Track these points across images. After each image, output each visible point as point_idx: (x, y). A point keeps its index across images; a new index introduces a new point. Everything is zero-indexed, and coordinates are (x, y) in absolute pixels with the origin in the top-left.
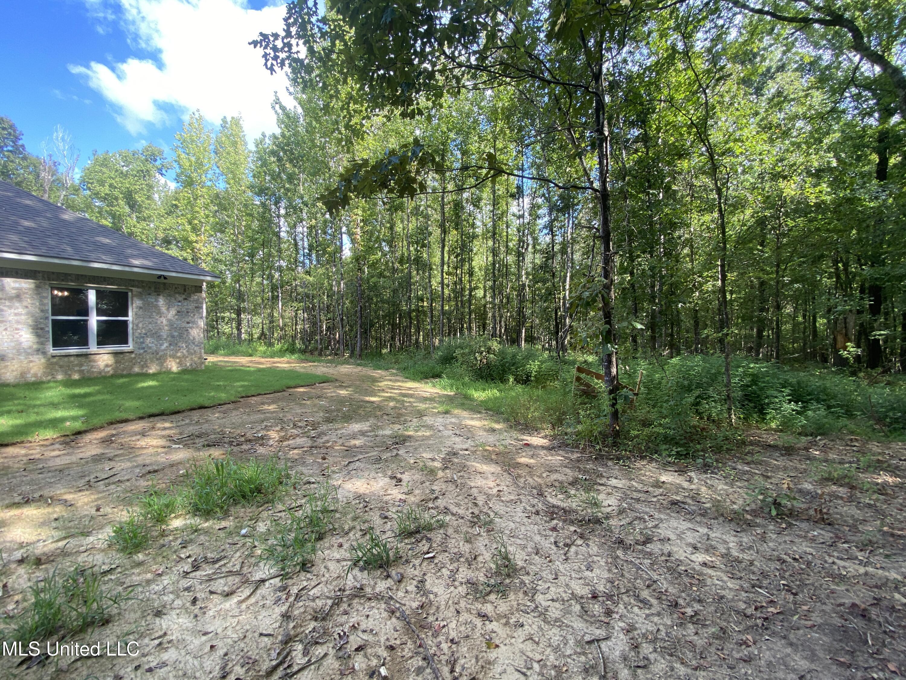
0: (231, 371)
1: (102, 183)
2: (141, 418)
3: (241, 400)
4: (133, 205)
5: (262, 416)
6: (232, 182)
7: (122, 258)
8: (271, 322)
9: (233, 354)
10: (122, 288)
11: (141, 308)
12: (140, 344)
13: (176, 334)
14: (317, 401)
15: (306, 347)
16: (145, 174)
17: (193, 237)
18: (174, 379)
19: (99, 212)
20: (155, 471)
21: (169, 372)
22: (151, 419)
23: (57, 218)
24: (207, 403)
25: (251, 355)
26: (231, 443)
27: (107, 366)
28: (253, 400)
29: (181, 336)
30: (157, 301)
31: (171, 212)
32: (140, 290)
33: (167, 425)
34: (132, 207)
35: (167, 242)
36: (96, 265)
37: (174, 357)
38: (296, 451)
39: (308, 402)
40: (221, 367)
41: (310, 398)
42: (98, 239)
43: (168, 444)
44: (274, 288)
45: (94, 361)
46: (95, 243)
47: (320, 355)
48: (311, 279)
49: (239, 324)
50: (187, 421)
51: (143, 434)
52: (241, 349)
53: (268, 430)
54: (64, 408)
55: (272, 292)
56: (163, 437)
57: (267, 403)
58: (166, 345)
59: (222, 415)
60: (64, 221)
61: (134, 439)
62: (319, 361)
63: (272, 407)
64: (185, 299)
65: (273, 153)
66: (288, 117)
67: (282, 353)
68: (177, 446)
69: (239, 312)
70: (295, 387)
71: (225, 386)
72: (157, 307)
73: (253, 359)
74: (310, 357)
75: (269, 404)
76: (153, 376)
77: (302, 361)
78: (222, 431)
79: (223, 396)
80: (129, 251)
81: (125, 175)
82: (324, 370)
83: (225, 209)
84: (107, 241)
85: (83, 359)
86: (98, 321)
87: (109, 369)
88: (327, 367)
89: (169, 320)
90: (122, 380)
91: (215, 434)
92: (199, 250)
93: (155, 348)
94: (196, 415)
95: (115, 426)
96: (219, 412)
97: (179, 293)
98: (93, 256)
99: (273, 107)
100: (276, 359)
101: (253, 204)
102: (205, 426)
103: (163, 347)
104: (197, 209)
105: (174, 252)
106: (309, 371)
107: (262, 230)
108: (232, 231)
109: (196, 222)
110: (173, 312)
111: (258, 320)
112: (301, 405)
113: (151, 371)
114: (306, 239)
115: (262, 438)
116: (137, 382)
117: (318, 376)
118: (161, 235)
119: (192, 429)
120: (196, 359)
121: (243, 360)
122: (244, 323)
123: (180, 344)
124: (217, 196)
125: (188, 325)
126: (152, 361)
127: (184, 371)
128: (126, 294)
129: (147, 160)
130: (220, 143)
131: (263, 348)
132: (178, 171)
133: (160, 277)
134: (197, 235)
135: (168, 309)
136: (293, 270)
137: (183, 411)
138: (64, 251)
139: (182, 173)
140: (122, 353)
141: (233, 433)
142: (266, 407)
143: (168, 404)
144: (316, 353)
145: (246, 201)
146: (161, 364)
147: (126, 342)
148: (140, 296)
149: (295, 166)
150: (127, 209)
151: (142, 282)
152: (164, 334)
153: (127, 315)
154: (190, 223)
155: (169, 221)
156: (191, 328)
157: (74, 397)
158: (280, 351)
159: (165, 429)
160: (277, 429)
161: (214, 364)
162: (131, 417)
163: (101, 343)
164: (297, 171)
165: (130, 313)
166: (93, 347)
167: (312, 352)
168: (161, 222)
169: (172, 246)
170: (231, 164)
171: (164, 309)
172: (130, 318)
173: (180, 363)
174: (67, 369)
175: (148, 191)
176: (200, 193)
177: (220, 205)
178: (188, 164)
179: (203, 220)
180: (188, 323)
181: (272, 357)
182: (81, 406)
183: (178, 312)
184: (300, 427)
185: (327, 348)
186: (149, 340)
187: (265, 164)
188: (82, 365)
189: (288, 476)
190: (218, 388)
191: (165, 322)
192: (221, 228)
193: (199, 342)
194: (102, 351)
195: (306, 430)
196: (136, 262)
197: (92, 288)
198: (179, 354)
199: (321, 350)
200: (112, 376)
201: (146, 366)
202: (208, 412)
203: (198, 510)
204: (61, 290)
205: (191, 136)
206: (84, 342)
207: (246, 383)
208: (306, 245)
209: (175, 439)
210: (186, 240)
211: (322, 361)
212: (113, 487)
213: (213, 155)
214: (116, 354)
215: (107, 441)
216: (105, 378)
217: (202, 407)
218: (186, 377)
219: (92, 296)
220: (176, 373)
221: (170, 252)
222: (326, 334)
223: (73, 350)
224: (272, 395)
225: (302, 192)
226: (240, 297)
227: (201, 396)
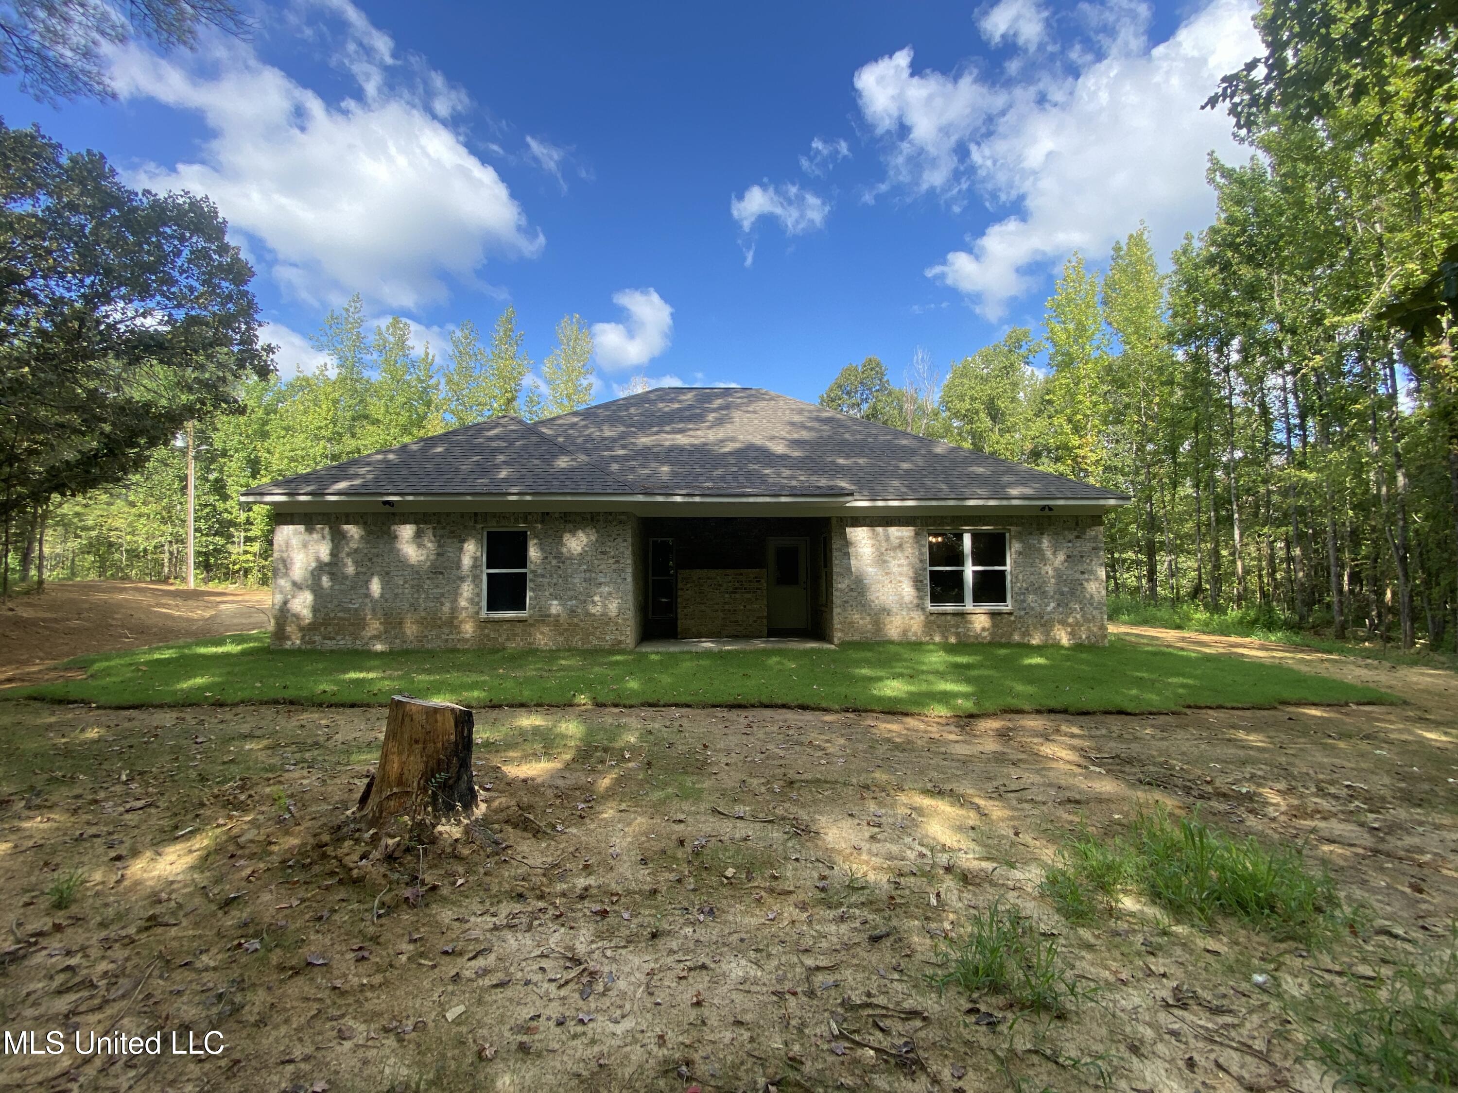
0: (1155, 654)
1: (961, 398)
2: (1039, 712)
3: (1189, 711)
4: (995, 415)
5: (1241, 753)
6: (1133, 338)
7: (997, 489)
8: (1217, 567)
9: (1145, 622)
10: (999, 529)
11: (1020, 553)
12: (1020, 602)
13: (1066, 589)
14: (1364, 746)
15: (1302, 618)
16: (1008, 369)
17: (1075, 441)
18: (1068, 658)
19: (960, 434)
20: (1078, 802)
21: (1057, 646)
22: (1052, 716)
23: (930, 453)
24: (1130, 707)
25: (1179, 627)
26: (1188, 790)
27: (983, 629)
28: (1212, 716)
29: (1072, 592)
30: (1040, 543)
31: (1040, 411)
32: (1019, 529)
33: (1075, 730)
34: (994, 418)
35: (1036, 455)
36: (971, 503)
37: (1063, 623)
38: (1338, 850)
39: (1342, 745)
40: (1134, 647)
41: (1342, 736)
42: (971, 469)
43: (1082, 761)
44: (1220, 502)
45: (970, 622)
46: (968, 475)
47: (1341, 635)
48: (1312, 477)
49: (1152, 572)
50: (1104, 732)
51: (1046, 737)
52: (1159, 614)
53: (1259, 785)
54: (953, 681)
55: (1215, 511)
56: (1073, 748)
57: (1244, 728)
58: (1052, 605)
59: (1159, 734)
60: (936, 455)
61: (1036, 740)
62: (1341, 651)
63: (1255, 739)
64: (1077, 537)
65: (1211, 261)
66: (1242, 183)
67: (1246, 627)
68: (1098, 769)
69: (1151, 550)
70: (1298, 704)
71: (1153, 682)
72: (1040, 550)
73: (1186, 634)
74: (1315, 641)
75: (1248, 730)
76: (1038, 650)
77: (1297, 647)
78: (1166, 762)
79: (1153, 698)
80: (1005, 479)
81: (984, 380)
82: (1365, 674)
83: (1123, 386)
84: (980, 470)
85: (958, 619)
86: (974, 572)
87: (985, 634)
88: (1367, 666)
89: (1056, 570)
90: (1003, 652)
91: (1154, 764)
92: (1084, 457)
93: (1038, 609)
94: (1116, 724)
95: (1010, 716)
96: (1152, 726)
97: (1069, 529)
98: (967, 491)
99: (1212, 181)
100: (1233, 639)
101: (1173, 363)
102: (1136, 748)
103: (1049, 609)
104: (1080, 397)
105: (1046, 466)
106: (1323, 671)
107: (1193, 402)
108: (1136, 418)
109: (1079, 417)
110: (1061, 557)
111: (1187, 563)
112: (1325, 746)
113: (1035, 642)
114: (1291, 398)
115: (1250, 797)
116: (1022, 656)
117: (1352, 687)
118: (1028, 446)
119: (1113, 747)
120: (1095, 629)
121: (1169, 635)
122: (1162, 569)
123: (1072, 605)
124: (1109, 369)
125: (1082, 577)
126: (1035, 628)
127: (1078, 647)
128: (1004, 535)
129: (1010, 351)
130: (1111, 285)
131: (1201, 615)
132: (1052, 351)
133: (1043, 508)
134: (1081, 437)
135: (1054, 553)
136: (1259, 464)
137: (1094, 713)
138: (940, 490)
139: (1057, 352)
140: (1000, 614)
141: (1187, 771)
142: (1241, 735)
143: (1070, 696)
144: (1330, 632)
145: (1161, 361)
146: (1047, 633)
147: (1003, 599)
148: (1019, 537)
149: (1260, 266)
150: (989, 423)
151: (1022, 517)
152: (1050, 589)
153: (1004, 564)
154: (1070, 421)
155: (1040, 424)
156: (1087, 580)
157: (957, 666)
158: (1241, 622)
159: (1073, 736)
160: (1278, 786)
161: (1119, 637)
162: (1027, 707)
163: (977, 599)
164: (1263, 273)
165: (1008, 561)
166: (969, 606)
167: (1316, 629)
168: (1028, 428)
169: (1044, 459)
170: (1131, 310)
171: (1049, 554)
172: (1008, 568)
173: (1072, 634)
174: (944, 630)
175: (1013, 391)
176: (1083, 372)
177: (1114, 381)
178: (1064, 337)
179: (1088, 412)
180: (1083, 573)
181: (1223, 634)
182: (968, 681)
183: (1068, 557)
184: (1336, 797)
185: (1359, 621)
186: (1031, 598)
187: (1192, 285)
188: (958, 627)
189: (1332, 900)
190: (1139, 682)
191: (1051, 572)
192: (1117, 417)
193: (1100, 603)
194: (978, 610)
195: (1352, 807)
196: (1014, 492)
197: (967, 531)
198: (1071, 620)
199: (1343, 626)
200: (990, 643)
201: (1026, 633)
202: (1134, 724)
203: (1159, 895)
204: (936, 535)
205: (1068, 294)
206: (960, 599)
207: (1190, 681)
208: (1292, 408)
209: (1092, 756)
210: (1066, 447)
211: (1351, 651)
212: (1026, 806)
213: (1100, 309)
214: (993, 615)
215: (1003, 735)
216: (982, 644)
217: (1121, 712)
218: (1084, 656)
219: (967, 540)
220: (1068, 649)
221: (1041, 468)
222: (1351, 591)
223: (949, 608)
224: (1248, 713)
225: (1279, 309)
226: (1152, 524)
227: (1117, 692)
